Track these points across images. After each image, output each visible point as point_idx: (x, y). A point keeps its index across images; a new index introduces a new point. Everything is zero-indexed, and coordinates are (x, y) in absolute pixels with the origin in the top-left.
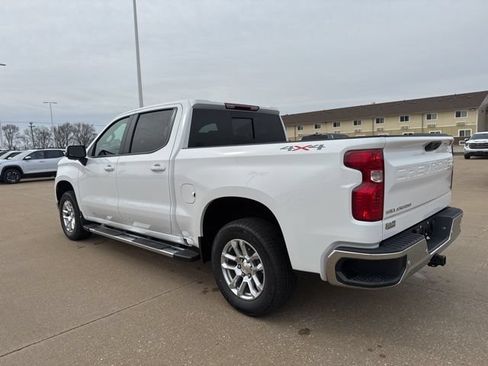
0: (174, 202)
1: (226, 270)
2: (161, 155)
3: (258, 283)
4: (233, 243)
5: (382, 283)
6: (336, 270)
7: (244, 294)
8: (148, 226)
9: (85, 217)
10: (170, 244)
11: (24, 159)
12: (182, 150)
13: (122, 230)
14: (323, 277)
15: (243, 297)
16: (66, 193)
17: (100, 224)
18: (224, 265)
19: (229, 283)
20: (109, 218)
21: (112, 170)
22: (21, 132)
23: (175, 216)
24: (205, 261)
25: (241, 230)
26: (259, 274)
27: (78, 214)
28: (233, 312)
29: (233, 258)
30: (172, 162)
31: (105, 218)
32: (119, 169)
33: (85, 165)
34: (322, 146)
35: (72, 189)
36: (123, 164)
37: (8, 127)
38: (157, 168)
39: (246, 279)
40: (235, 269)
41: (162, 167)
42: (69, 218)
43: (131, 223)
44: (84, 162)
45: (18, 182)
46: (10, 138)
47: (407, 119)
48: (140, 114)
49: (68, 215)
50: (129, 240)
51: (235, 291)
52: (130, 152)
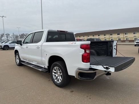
0: (42, 56)
1: (54, 75)
2: (39, 44)
3: (61, 78)
4: (55, 68)
5: (89, 79)
6: (78, 75)
7: (58, 81)
8: (37, 63)
9: (21, 60)
10: (41, 68)
11: (10, 43)
12: (44, 43)
13: (30, 64)
14: (75, 77)
15: (58, 82)
16: (17, 53)
17: (25, 62)
18: (53, 74)
19: (54, 78)
20: (28, 60)
21: (27, 47)
22: (11, 36)
23: (42, 60)
24: (49, 73)
25: (57, 64)
26: (61, 76)
27: (20, 59)
28: (55, 86)
29: (55, 72)
30: (42, 46)
31: (26, 60)
32: (29, 47)
33: (21, 46)
34: (76, 43)
35: (18, 52)
36: (30, 46)
37: (7, 34)
38: (38, 47)
39: (58, 77)
40: (56, 74)
41: (39, 47)
42: (18, 60)
43: (33, 62)
44: (21, 45)
45: (8, 50)
46: (7, 37)
47: (119, 35)
48: (35, 33)
49: (17, 59)
50: (31, 66)
51: (56, 80)
52: (32, 43)
